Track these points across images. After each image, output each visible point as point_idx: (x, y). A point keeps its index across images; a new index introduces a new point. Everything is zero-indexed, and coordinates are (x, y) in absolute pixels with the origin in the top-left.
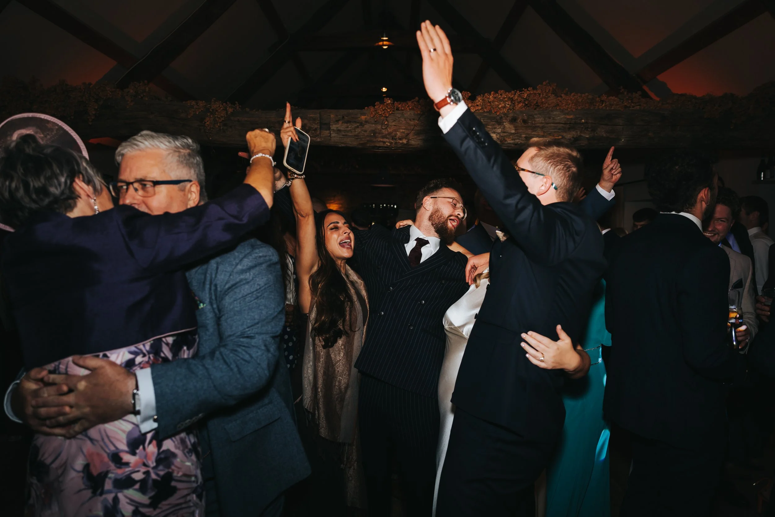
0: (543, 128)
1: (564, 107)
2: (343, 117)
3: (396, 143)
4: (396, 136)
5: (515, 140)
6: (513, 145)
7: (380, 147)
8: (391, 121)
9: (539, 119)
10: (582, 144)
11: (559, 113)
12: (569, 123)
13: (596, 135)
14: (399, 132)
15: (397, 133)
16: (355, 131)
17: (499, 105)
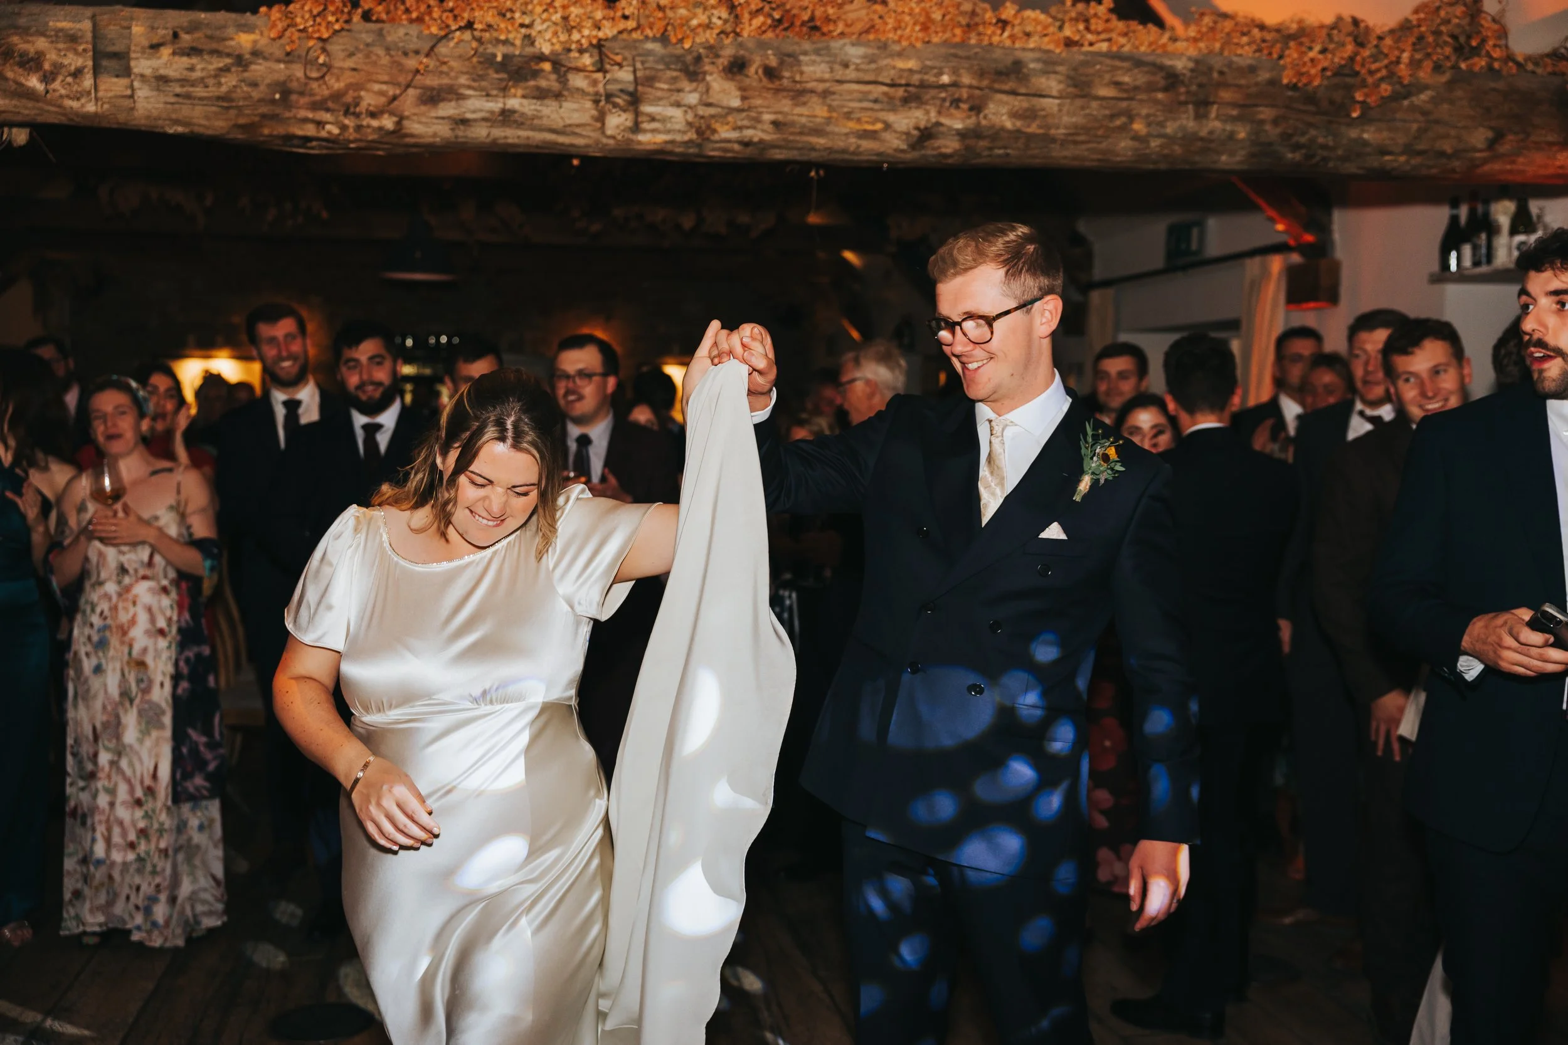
0: (825, 94)
1: (891, 35)
2: (176, 35)
3: (359, 128)
4: (357, 105)
5: (741, 132)
6: (736, 147)
7: (307, 139)
8: (342, 55)
9: (814, 69)
10: (944, 150)
11: (876, 51)
12: (903, 82)
13: (984, 122)
14: (367, 90)
15: (363, 93)
16: (220, 84)
17: (692, 19)
